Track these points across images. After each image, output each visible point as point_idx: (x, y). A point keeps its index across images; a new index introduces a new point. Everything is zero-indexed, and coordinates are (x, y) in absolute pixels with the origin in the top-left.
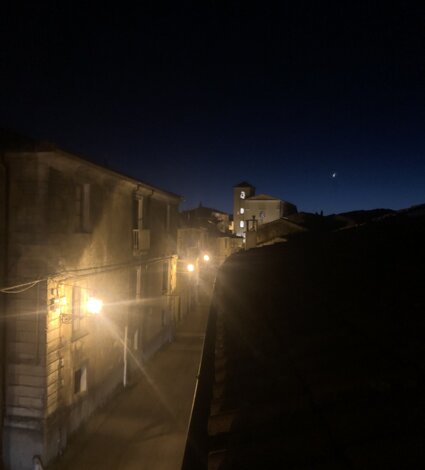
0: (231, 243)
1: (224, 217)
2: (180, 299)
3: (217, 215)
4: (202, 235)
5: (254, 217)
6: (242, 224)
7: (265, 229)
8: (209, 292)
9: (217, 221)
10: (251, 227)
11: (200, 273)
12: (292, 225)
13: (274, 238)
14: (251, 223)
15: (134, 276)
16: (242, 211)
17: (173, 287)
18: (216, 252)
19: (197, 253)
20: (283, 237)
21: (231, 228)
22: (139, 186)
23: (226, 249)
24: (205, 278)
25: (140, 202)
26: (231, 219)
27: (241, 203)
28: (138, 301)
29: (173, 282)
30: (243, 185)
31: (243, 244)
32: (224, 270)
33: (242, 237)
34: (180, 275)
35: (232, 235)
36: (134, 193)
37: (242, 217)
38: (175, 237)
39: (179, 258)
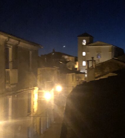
0: (76, 78)
1: (71, 59)
2: (40, 119)
3: (66, 57)
4: (56, 72)
5: (93, 58)
6: (84, 63)
7: (101, 67)
8: (61, 114)
9: (66, 62)
10: (90, 65)
11: (55, 100)
12: (121, 63)
13: (107, 73)
14: (90, 62)
15: (6, 103)
16: (84, 54)
17: (35, 110)
18: (65, 84)
19: (52, 85)
20: (114, 72)
21: (77, 66)
22: (9, 38)
23: (73, 82)
24: (58, 103)
25: (10, 50)
26: (76, 60)
27: (83, 48)
28: (10, 121)
29: (35, 106)
30: (85, 35)
31: (85, 78)
32: (71, 97)
33: (84, 73)
34: (40, 102)
35: (77, 72)
36: (6, 43)
37: (84, 59)
38: (36, 74)
39: (39, 89)
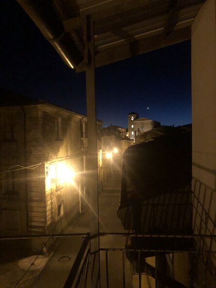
0: (128, 143)
1: (123, 130)
2: (104, 171)
3: (120, 129)
4: (113, 139)
5: (139, 129)
6: (133, 133)
7: (145, 134)
9: (120, 132)
10: (137, 135)
11: (113, 158)
12: (158, 133)
13: (149, 139)
14: (137, 132)
15: (82, 160)
16: (132, 126)
17: (101, 165)
18: (120, 147)
19: (111, 148)
20: (153, 139)
21: (127, 135)
22: (83, 117)
23: (125, 146)
24: (114, 159)
25: (84, 125)
26: (127, 131)
27: (132, 123)
28: (85, 172)
29: (100, 163)
30: (133, 113)
31: (134, 143)
32: (124, 157)
33: (133, 140)
34: (104, 160)
35: (128, 139)
36: (81, 121)
37: (133, 129)
38: (101, 140)
39: (103, 151)
